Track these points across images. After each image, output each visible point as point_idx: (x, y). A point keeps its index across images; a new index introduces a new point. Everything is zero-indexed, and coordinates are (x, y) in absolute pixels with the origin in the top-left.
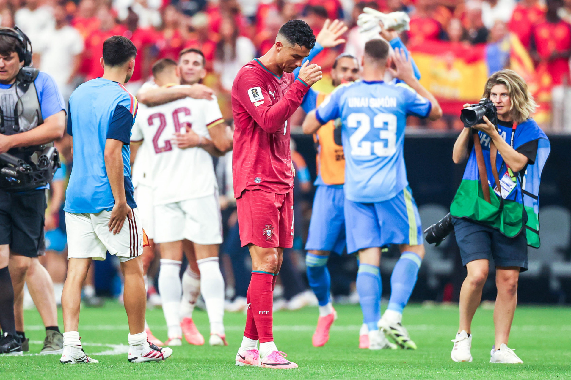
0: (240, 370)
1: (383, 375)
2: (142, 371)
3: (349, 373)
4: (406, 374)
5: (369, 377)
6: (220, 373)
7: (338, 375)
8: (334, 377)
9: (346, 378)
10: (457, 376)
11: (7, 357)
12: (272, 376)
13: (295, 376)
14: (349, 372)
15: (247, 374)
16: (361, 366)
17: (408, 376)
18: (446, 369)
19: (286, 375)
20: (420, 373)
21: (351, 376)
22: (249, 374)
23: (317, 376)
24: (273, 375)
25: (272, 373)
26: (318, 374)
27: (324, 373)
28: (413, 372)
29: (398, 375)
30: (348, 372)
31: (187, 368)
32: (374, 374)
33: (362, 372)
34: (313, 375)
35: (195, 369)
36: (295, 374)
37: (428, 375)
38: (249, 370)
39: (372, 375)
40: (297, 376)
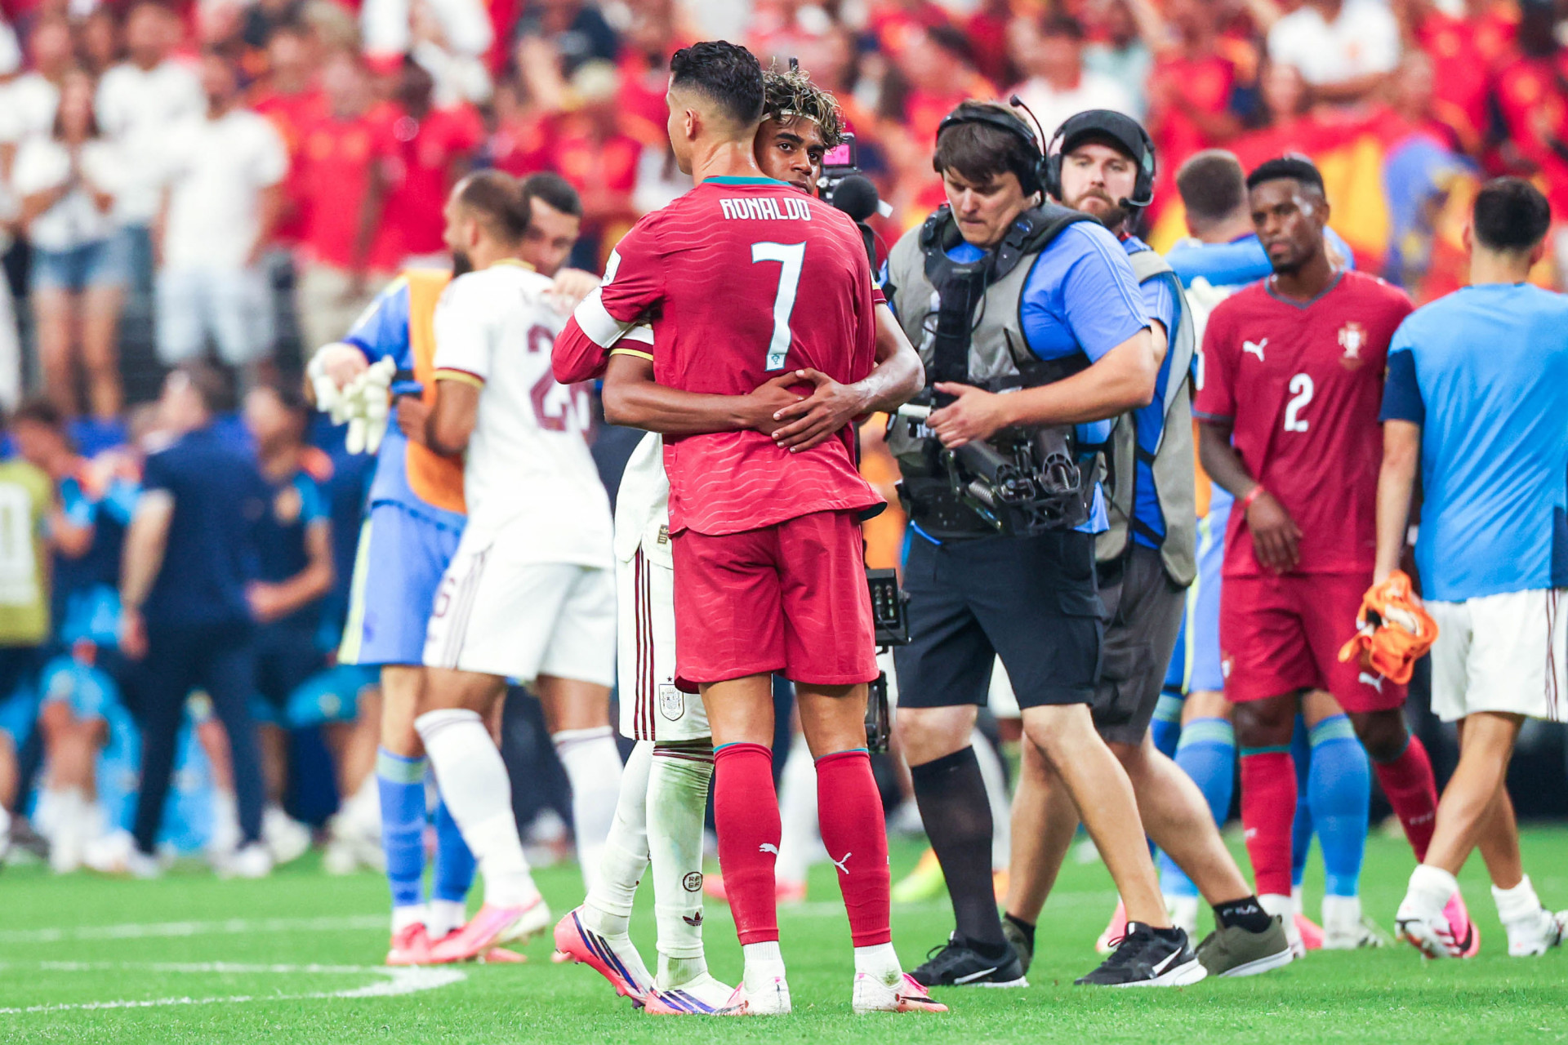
0: (734, 1024)
1: (1120, 1025)
2: (471, 1036)
3: (1029, 1023)
4: (1182, 1022)
5: (1084, 1032)
6: (680, 1035)
7: (1000, 1030)
8: (988, 1034)
9: (1021, 1037)
10: (1322, 1022)
11: (104, 1010)
12: (821, 1037)
13: (884, 1036)
14: (1031, 1021)
15: (754, 1036)
16: (1061, 1003)
17: (1190, 1024)
18: (1290, 1003)
19: (859, 1033)
20: (1223, 1018)
21: (1035, 1030)
22: (760, 1034)
23: (942, 1034)
24: (823, 1036)
25: (821, 1031)
26: (946, 1028)
27: (961, 1026)
28: (1203, 1014)
29: (1163, 1024)
30: (1026, 1022)
31: (593, 1023)
32: (1096, 1023)
33: (1064, 1020)
34: (932, 1031)
35: (613, 1026)
36: (884, 1032)
37: (1242, 1021)
38: (758, 1023)
39: (1090, 1026)
40: (888, 1035)
